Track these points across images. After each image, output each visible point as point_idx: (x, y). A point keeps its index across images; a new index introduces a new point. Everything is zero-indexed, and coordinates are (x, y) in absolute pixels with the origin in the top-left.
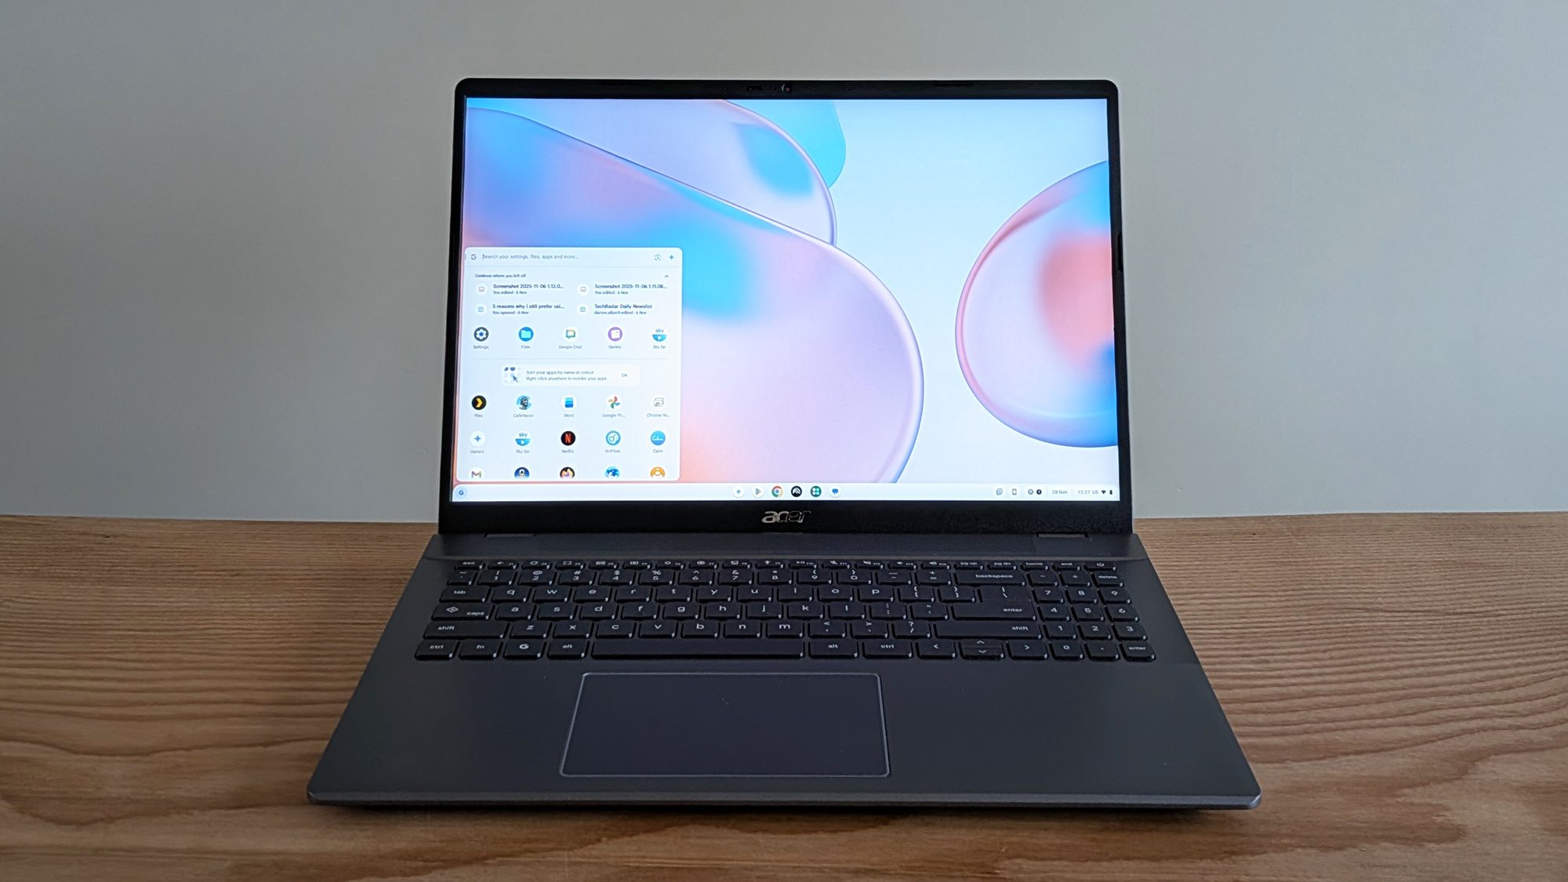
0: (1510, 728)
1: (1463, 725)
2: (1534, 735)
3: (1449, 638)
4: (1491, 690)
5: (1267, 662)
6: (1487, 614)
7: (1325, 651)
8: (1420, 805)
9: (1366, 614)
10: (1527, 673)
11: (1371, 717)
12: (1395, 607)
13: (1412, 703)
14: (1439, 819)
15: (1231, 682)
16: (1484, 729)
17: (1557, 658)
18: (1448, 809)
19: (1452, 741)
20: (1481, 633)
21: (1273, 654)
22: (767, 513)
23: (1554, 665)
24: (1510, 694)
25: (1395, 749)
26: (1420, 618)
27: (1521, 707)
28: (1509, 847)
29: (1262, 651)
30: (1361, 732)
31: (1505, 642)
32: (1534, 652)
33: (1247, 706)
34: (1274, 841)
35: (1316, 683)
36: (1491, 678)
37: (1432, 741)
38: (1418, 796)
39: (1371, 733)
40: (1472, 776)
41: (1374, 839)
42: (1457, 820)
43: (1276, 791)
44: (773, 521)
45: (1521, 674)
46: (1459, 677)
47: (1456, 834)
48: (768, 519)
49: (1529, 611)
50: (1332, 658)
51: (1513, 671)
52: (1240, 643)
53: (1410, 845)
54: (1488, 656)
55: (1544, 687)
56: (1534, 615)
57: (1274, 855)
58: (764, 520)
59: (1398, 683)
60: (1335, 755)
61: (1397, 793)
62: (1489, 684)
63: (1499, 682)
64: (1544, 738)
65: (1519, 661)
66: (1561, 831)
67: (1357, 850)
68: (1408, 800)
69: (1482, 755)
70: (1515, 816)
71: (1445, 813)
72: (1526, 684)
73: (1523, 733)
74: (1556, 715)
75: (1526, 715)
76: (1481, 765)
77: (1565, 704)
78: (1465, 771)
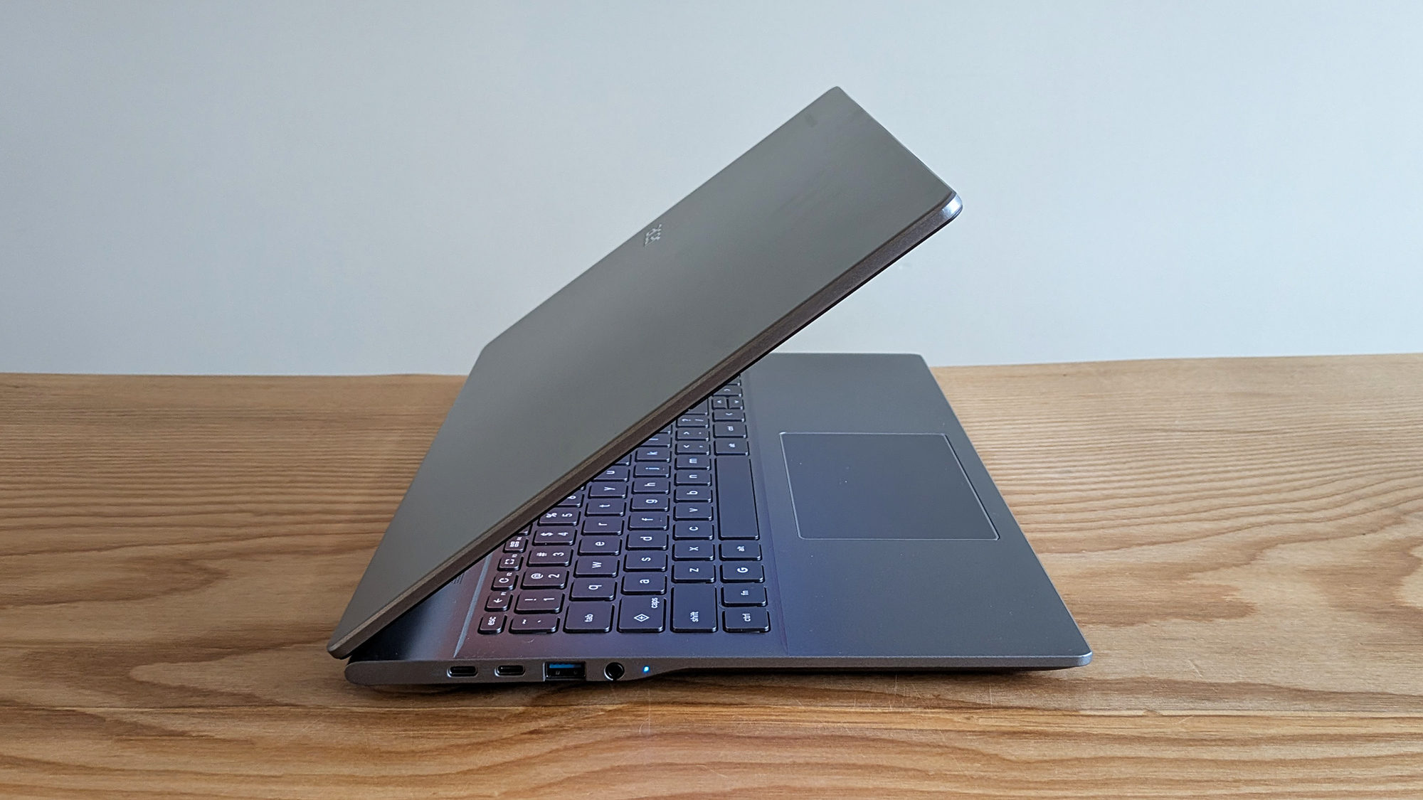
0: (1296, 521)
1: (1252, 520)
2: (1320, 528)
3: (1239, 451)
4: (1279, 491)
5: (1070, 472)
6: (1274, 432)
7: (1124, 463)
8: (1210, 586)
9: (1164, 434)
10: (1311, 478)
11: (1165, 514)
12: (1191, 428)
13: (1205, 503)
14: (1228, 598)
15: (1035, 488)
16: (1271, 523)
18: (1236, 589)
19: (1240, 534)
20: (1268, 447)
21: (1075, 466)
24: (1296, 494)
25: (1187, 540)
27: (1306, 504)
28: (1296, 622)
29: (1064, 464)
30: (1155, 527)
31: (1291, 453)
32: (1318, 461)
33: (1049, 507)
35: (1114, 488)
36: (1278, 482)
37: (1223, 533)
38: (1208, 579)
39: (1164, 527)
40: (1261, 562)
41: (1164, 616)
42: (1246, 599)
43: (1071, 576)
45: (1306, 479)
46: (1250, 481)
47: (1244, 610)
50: (1131, 468)
51: (1299, 476)
52: (1046, 458)
53: (1200, 621)
54: (1274, 465)
59: (1191, 487)
60: (1130, 546)
61: (1189, 577)
62: (1278, 486)
63: (1287, 484)
64: (1329, 529)
65: (1305, 468)
66: (1348, 607)
67: (1147, 625)
68: (1199, 582)
69: (1270, 544)
70: (1303, 594)
71: (1235, 593)
72: (1311, 487)
73: (1309, 525)
74: (1339, 511)
75: (1312, 511)
76: (1268, 552)
77: (1349, 502)
78: (1253, 558)
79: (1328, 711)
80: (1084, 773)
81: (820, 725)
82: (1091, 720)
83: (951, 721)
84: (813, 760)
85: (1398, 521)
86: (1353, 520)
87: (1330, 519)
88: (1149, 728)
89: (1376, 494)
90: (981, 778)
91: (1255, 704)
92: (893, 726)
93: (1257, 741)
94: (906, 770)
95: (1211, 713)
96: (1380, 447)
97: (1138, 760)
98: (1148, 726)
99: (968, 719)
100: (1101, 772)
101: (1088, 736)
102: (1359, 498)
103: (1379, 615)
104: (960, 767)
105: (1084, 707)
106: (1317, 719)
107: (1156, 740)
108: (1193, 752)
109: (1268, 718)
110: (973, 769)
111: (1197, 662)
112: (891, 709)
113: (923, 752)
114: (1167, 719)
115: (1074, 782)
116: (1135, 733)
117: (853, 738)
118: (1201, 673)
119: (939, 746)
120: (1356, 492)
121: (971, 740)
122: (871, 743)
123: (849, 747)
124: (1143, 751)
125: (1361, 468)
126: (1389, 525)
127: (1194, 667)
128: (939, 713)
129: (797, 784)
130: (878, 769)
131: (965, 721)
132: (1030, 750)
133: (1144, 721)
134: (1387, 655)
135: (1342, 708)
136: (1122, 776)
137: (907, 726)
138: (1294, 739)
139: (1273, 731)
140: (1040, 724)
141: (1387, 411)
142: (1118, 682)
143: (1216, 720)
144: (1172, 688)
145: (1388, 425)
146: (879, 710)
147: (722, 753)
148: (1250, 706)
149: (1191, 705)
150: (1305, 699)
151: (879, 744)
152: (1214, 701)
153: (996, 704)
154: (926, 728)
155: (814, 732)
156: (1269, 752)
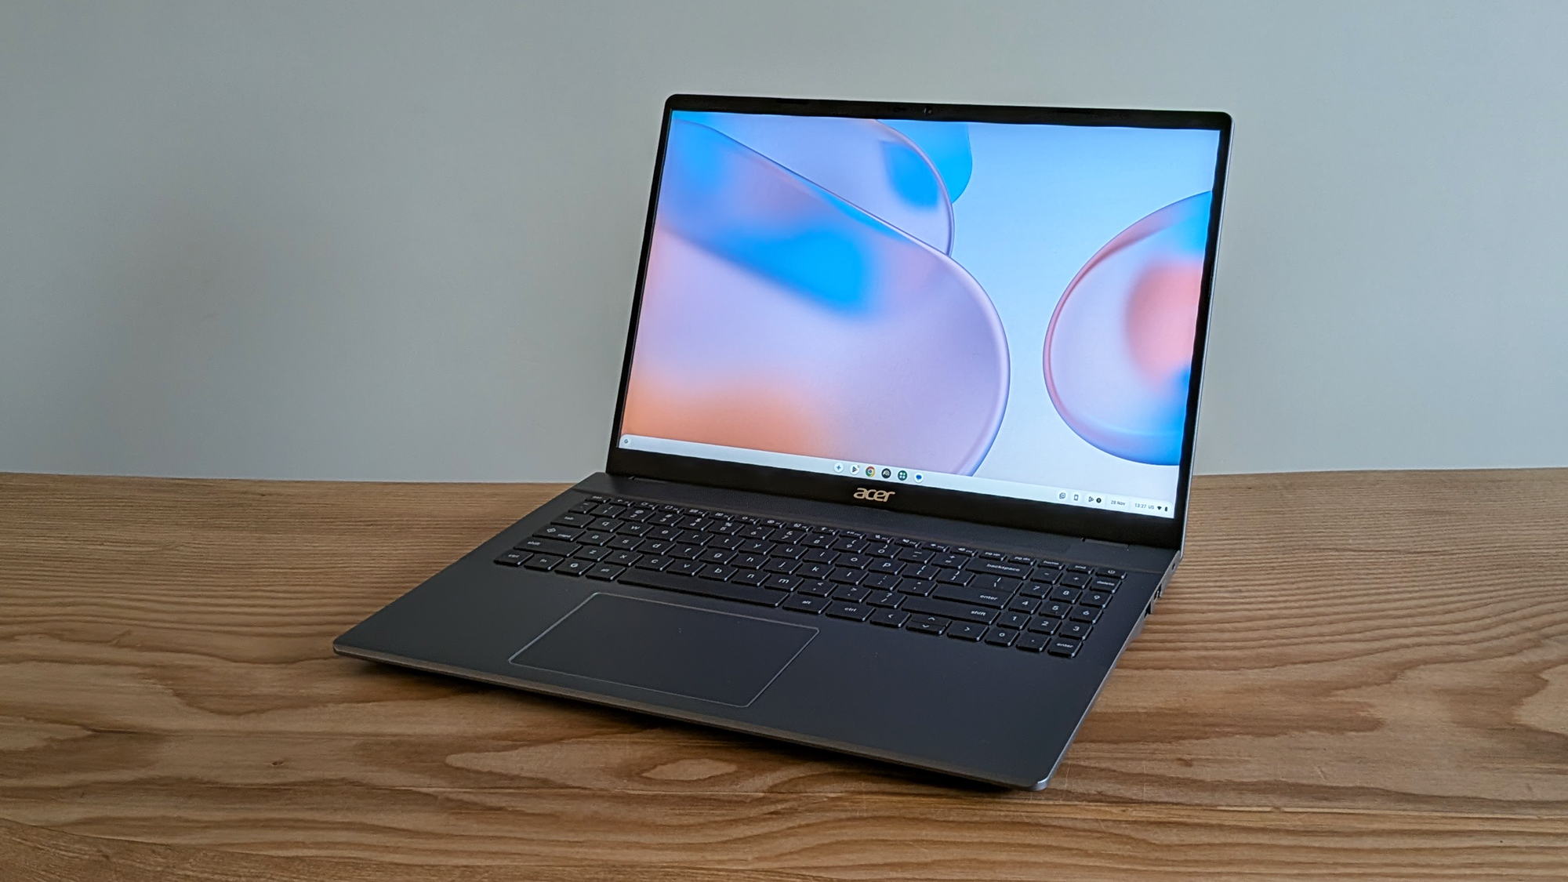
0: (1443, 644)
2: (1463, 650)
4: (1433, 614)
5: (1240, 591)
6: (1444, 553)
7: (1293, 583)
8: (1349, 703)
9: (1337, 553)
10: (1467, 601)
11: (1322, 635)
12: (1363, 547)
13: (1361, 624)
14: (1362, 714)
16: (1419, 645)
17: (1498, 588)
18: (1371, 706)
19: (1386, 655)
21: (1246, 586)
22: (859, 489)
23: (1494, 594)
24: (1449, 617)
25: (1338, 659)
26: (1383, 557)
27: (1455, 627)
28: (1418, 736)
29: (1236, 583)
30: (1311, 647)
31: (1454, 575)
32: (1479, 583)
33: (1216, 626)
34: (1217, 729)
35: (1280, 609)
36: (1434, 605)
37: (1370, 654)
38: (1348, 696)
39: (1320, 647)
40: (1401, 681)
41: (1304, 729)
42: (1379, 715)
43: (1227, 692)
44: (863, 497)
45: (1462, 602)
46: (1407, 603)
47: (1375, 725)
48: (858, 495)
49: (1482, 550)
50: (1298, 589)
51: (1454, 599)
52: (1220, 576)
53: (1333, 733)
54: (1435, 587)
55: (1480, 612)
56: (1485, 554)
57: (1215, 739)
58: (855, 495)
59: (1350, 608)
60: (1284, 664)
61: (1332, 694)
62: (1433, 609)
63: (1441, 607)
64: (1472, 652)
65: (1464, 591)
66: (1467, 723)
67: (1287, 737)
68: (1339, 699)
69: (1412, 665)
70: (1430, 712)
71: (1370, 709)
72: (1466, 609)
73: (1452, 647)
74: (1484, 634)
75: (1459, 634)
76: (1409, 673)
77: (1497, 625)
78: (1395, 677)
79: (1426, 811)
80: (1214, 855)
81: (1002, 813)
82: (1225, 814)
83: (1111, 813)
84: (996, 840)
85: (1536, 645)
86: (1495, 643)
87: (1475, 642)
88: (1273, 821)
89: (1524, 618)
90: (1130, 857)
91: (1365, 804)
92: (1062, 816)
93: (1360, 834)
94: (1070, 849)
95: (1326, 810)
96: (1542, 570)
97: (1260, 846)
98: (1273, 820)
99: (1124, 811)
100: (1228, 854)
101: (1221, 827)
102: (1507, 622)
103: (1493, 731)
104: (1114, 848)
105: (1222, 803)
106: (1414, 817)
107: (1276, 831)
108: (1305, 841)
109: (1374, 815)
110: (1125, 850)
111: (1324, 769)
112: (1061, 802)
113: (1084, 837)
114: (1288, 815)
115: (1204, 861)
116: (1261, 825)
117: (1028, 824)
118: (1325, 778)
119: (1098, 832)
120: (1505, 616)
121: (1126, 828)
122: (1044, 829)
123: (1026, 831)
124: (1264, 839)
125: (1518, 591)
126: (1529, 648)
127: (1320, 773)
128: (1101, 806)
129: (984, 858)
130: (1049, 848)
131: (1121, 812)
132: (1173, 837)
133: (1269, 815)
134: (1490, 766)
135: (1439, 809)
136: (1244, 858)
137: (1073, 816)
138: (1391, 833)
139: (1375, 826)
140: (1183, 816)
141: (1560, 531)
142: (1253, 784)
143: (1330, 816)
144: (1297, 790)
145: (1557, 546)
146: (1051, 802)
147: (924, 833)
148: (1361, 806)
149: (1311, 804)
150: (1408, 801)
151: (1050, 829)
152: (1331, 801)
153: (1148, 800)
154: (1089, 817)
155: (998, 819)
156: (1368, 843)
